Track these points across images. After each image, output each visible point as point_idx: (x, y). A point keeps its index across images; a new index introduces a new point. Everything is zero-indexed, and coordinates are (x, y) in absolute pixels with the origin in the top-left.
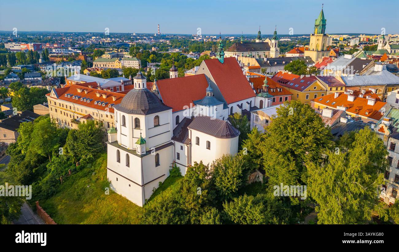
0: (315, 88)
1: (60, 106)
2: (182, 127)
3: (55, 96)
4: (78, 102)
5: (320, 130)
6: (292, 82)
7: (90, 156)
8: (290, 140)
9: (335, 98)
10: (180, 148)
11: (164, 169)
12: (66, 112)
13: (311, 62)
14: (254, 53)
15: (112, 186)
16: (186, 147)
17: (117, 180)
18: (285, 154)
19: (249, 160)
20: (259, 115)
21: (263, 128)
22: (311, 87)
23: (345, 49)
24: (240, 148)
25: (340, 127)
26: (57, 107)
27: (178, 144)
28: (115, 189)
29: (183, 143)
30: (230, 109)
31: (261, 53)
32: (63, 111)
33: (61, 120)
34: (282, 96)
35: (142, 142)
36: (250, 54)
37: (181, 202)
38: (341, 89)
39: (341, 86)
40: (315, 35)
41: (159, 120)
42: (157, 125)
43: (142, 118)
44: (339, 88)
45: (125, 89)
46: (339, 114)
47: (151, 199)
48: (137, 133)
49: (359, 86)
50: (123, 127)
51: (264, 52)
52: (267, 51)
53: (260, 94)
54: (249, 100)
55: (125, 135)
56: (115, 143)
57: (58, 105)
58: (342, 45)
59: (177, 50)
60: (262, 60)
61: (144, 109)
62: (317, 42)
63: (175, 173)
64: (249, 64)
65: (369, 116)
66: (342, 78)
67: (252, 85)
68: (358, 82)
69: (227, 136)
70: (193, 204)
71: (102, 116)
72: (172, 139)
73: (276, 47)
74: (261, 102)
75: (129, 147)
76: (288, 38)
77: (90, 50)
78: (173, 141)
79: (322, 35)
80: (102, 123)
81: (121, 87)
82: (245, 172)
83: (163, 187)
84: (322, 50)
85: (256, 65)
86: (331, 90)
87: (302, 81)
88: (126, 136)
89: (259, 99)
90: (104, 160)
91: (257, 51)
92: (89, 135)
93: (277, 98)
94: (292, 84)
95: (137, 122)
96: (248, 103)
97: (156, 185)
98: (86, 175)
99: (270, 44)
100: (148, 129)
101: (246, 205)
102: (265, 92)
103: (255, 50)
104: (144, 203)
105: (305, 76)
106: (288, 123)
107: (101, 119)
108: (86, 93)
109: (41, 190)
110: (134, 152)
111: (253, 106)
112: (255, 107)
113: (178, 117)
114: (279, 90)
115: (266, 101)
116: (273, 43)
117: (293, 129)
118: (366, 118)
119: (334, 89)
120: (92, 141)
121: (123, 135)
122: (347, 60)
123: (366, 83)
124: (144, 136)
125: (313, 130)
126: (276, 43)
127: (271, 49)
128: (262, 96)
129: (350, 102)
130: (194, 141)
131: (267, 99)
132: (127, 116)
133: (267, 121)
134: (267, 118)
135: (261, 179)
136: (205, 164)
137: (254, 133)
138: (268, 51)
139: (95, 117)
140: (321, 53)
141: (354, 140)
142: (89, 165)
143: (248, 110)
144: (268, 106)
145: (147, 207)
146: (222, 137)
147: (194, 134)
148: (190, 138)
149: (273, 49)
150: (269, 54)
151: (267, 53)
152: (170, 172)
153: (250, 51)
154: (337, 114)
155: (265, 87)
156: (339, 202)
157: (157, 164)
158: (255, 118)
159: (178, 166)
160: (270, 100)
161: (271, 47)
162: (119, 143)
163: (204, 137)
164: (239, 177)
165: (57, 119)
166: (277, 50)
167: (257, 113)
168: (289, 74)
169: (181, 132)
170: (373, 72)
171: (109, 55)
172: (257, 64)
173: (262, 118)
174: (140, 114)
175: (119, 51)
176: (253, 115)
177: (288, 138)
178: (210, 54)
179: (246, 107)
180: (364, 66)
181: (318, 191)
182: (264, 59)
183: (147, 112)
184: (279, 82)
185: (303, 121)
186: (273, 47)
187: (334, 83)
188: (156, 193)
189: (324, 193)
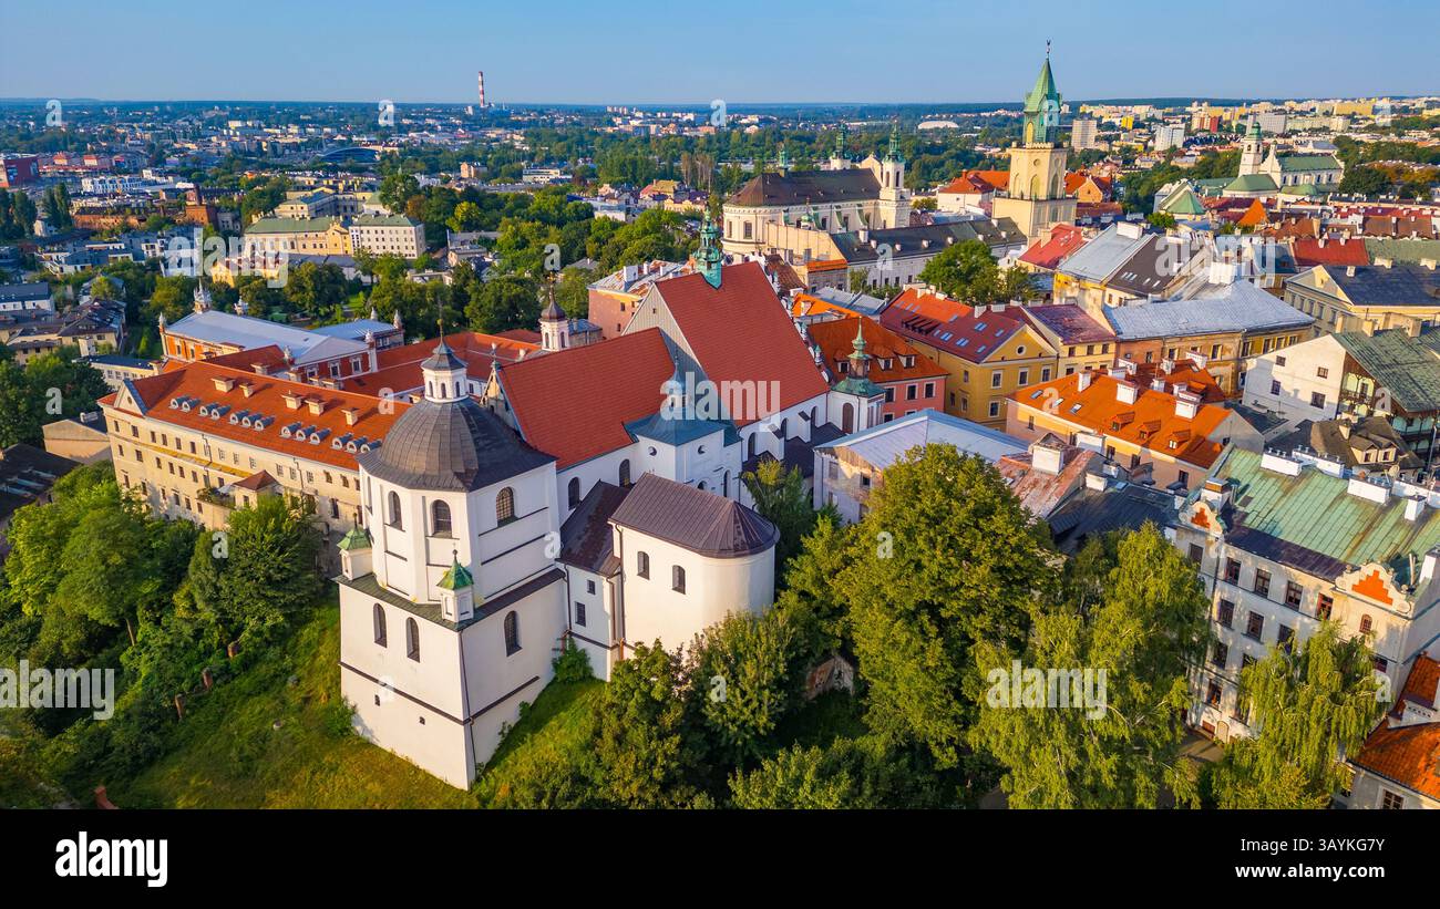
0: (1020, 350)
1: (154, 440)
2: (590, 517)
3: (134, 407)
4: (220, 429)
5: (1013, 541)
6: (948, 327)
7: (275, 618)
8: (925, 574)
9: (1080, 389)
10: (586, 587)
11: (536, 659)
12: (177, 462)
13: (1016, 238)
14: (824, 210)
15: (361, 722)
16: (605, 586)
17: (378, 703)
18: (911, 617)
19: (809, 626)
20: (840, 459)
21: (853, 501)
22: (1007, 348)
23: (1138, 162)
24: (780, 585)
25: (1084, 504)
26: (144, 444)
27: (579, 577)
28: (371, 732)
29: (596, 571)
30: (746, 443)
31: (849, 208)
32: (166, 459)
33: (159, 488)
34: (916, 383)
35: (462, 578)
36: (812, 212)
37: (598, 779)
38: (1105, 350)
39: (1103, 339)
40: (1027, 146)
41: (512, 503)
42: (507, 519)
43: (457, 502)
44: (1098, 348)
45: (381, 363)
46: (1082, 461)
47: (494, 762)
48: (442, 549)
49: (1159, 338)
50: (392, 531)
51: (860, 205)
52: (869, 202)
53: (843, 385)
54: (807, 407)
55: (402, 558)
56: (366, 582)
57: (145, 437)
58: (1129, 149)
59: (552, 172)
60: (852, 237)
61: (463, 471)
62: (1034, 170)
63: (571, 671)
64: (808, 251)
65: (1178, 452)
66: (1106, 311)
67: (815, 353)
68: (1155, 323)
69: (737, 551)
70: (634, 786)
71: (310, 478)
72: (560, 558)
73: (897, 185)
74: (848, 409)
75: (415, 595)
76: (947, 119)
77: (225, 181)
78: (561, 566)
79: (1049, 145)
80: (311, 503)
81: (365, 357)
82: (795, 665)
83: (533, 719)
84: (1052, 198)
85: (831, 259)
86: (1071, 353)
87: (980, 327)
88: (405, 559)
89: (839, 399)
90: (324, 630)
91: (835, 201)
92: (272, 550)
93: (900, 388)
94: (947, 337)
95: (440, 512)
96: (803, 415)
97: (509, 714)
98: (264, 688)
99: (877, 175)
100: (478, 535)
101: (798, 782)
102: (860, 378)
103: (829, 197)
104: (473, 777)
105: (988, 309)
106: (918, 521)
107: (309, 488)
108: (247, 394)
109: (110, 744)
110: (432, 612)
111: (820, 422)
112: (828, 425)
113: (575, 483)
114: (904, 361)
115: (863, 408)
116: (888, 173)
117: (932, 543)
118: (1172, 459)
119: (1081, 350)
120: (280, 570)
121: (394, 555)
122: (1127, 243)
123: (1182, 325)
124: (465, 560)
125: (993, 543)
126: (898, 173)
127: (883, 194)
128: (850, 392)
129: (1124, 405)
130: (631, 566)
131: (864, 401)
132: (405, 494)
133: (866, 481)
134: (866, 472)
135: (848, 682)
136: (670, 648)
137: (821, 535)
138: (873, 198)
139: (284, 480)
140: (1047, 209)
141: (1115, 562)
142: (273, 652)
143: (806, 438)
144: (870, 425)
145: (483, 789)
146: (722, 554)
147: (630, 542)
148: (617, 553)
149: (888, 193)
150: (876, 209)
151: (868, 206)
152: (556, 665)
153: (810, 202)
154: (1078, 461)
155: (859, 361)
156: (1063, 769)
157: (513, 645)
158: (827, 470)
159: (581, 645)
160: (874, 404)
161: (883, 185)
162: (381, 581)
163: (665, 555)
164: (779, 684)
165: (144, 484)
166: (902, 197)
167: (831, 452)
168: (939, 301)
169: (586, 532)
170: (1206, 286)
171: (305, 206)
172: (836, 255)
173: (848, 470)
174: (451, 488)
175: (341, 186)
176: (821, 459)
177: (919, 567)
178: (675, 192)
179: (801, 429)
181: (1004, 733)
182: (857, 233)
183: (471, 481)
184: (907, 326)
185: (961, 514)
186: (888, 185)
187: (1079, 330)
188: (511, 740)
189: (1021, 741)
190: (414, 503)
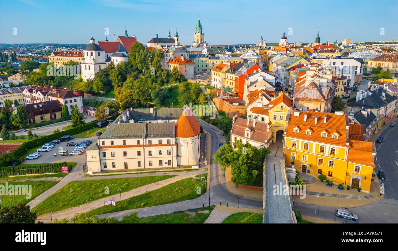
3: (54, 55)
4: (66, 56)
29: (109, 62)
32: (58, 62)
35: (94, 60)
41: (100, 53)
42: (99, 55)
43: (94, 52)
48: (92, 57)
50: (87, 56)
51: (171, 44)
52: (173, 44)
55: (88, 59)
56: (84, 63)
57: (55, 59)
71: (77, 60)
72: (105, 62)
75: (89, 62)
79: (200, 33)
91: (166, 43)
95: (92, 53)
99: (175, 39)
100: (96, 56)
110: (91, 64)
113: (107, 55)
124: (95, 58)
126: (177, 39)
127: (175, 42)
139: (74, 60)
146: (121, 57)
148: (111, 60)
162: (86, 63)
166: (178, 43)
180: (201, 45)
183: (95, 50)
190: (89, 52)
